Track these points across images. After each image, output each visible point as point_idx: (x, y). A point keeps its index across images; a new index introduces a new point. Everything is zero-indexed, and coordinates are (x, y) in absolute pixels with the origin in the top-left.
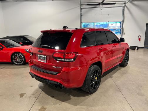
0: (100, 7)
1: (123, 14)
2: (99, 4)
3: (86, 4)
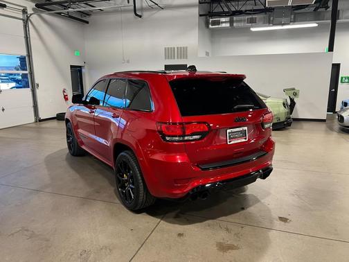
1: (27, 38)
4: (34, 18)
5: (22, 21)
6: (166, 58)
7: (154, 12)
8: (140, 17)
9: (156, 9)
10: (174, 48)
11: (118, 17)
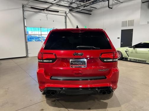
0: (44, 13)
1: (66, 22)
2: (44, 10)
3: (30, 6)
4: (69, 15)
5: (64, 16)
6: (122, 27)
7: (118, 5)
8: (112, 8)
9: (119, 3)
10: (127, 21)
11: (103, 10)
